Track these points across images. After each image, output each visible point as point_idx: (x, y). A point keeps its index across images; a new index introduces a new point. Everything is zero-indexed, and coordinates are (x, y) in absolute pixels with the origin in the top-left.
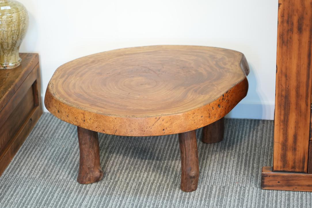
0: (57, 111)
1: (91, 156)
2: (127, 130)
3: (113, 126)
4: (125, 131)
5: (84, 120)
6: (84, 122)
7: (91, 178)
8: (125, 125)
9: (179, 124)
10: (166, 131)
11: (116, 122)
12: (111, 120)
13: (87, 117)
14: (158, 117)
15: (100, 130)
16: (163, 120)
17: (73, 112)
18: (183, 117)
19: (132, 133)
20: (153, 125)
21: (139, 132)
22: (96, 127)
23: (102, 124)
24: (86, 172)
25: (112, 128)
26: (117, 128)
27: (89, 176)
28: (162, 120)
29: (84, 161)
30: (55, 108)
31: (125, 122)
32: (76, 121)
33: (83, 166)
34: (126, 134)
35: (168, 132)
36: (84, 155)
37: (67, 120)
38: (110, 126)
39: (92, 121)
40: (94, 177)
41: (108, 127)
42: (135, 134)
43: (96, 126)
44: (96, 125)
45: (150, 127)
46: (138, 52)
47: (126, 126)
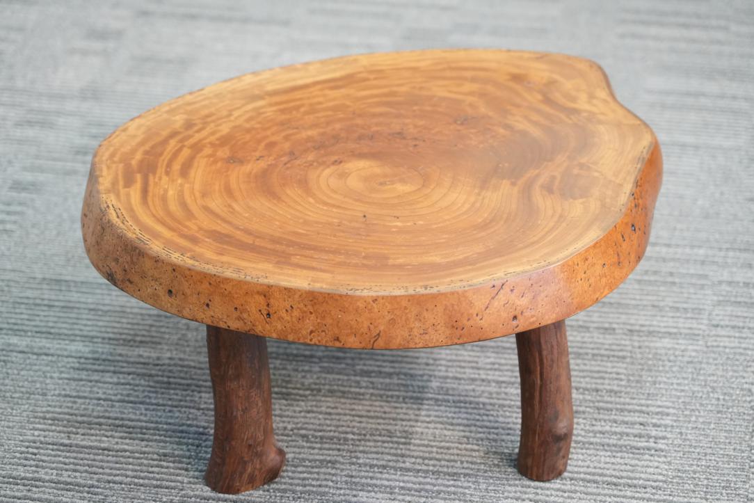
0: (162, 292)
1: (254, 410)
2: (411, 330)
3: (366, 324)
4: (406, 334)
5: (268, 314)
6: (269, 317)
7: (257, 473)
8: (404, 318)
9: (553, 295)
10: (521, 321)
11: (376, 310)
12: (361, 305)
13: (279, 304)
14: (498, 283)
15: (325, 340)
16: (512, 290)
17: (226, 292)
18: (562, 275)
19: (427, 337)
20: (487, 308)
21: (448, 332)
22: (311, 332)
23: (331, 321)
24: (242, 458)
25: (365, 330)
26: (382, 328)
27: (249, 470)
28: (508, 290)
29: (236, 427)
30: (153, 283)
31: (406, 308)
32: (239, 318)
33: (233, 443)
34: (408, 342)
35: (527, 323)
36: (235, 410)
37: (203, 316)
38: (358, 322)
39: (296, 313)
40: (264, 469)
41: (351, 328)
42: (434, 341)
43: (311, 328)
44: (309, 324)
45: (477, 315)
46: (300, 82)
47: (407, 319)
